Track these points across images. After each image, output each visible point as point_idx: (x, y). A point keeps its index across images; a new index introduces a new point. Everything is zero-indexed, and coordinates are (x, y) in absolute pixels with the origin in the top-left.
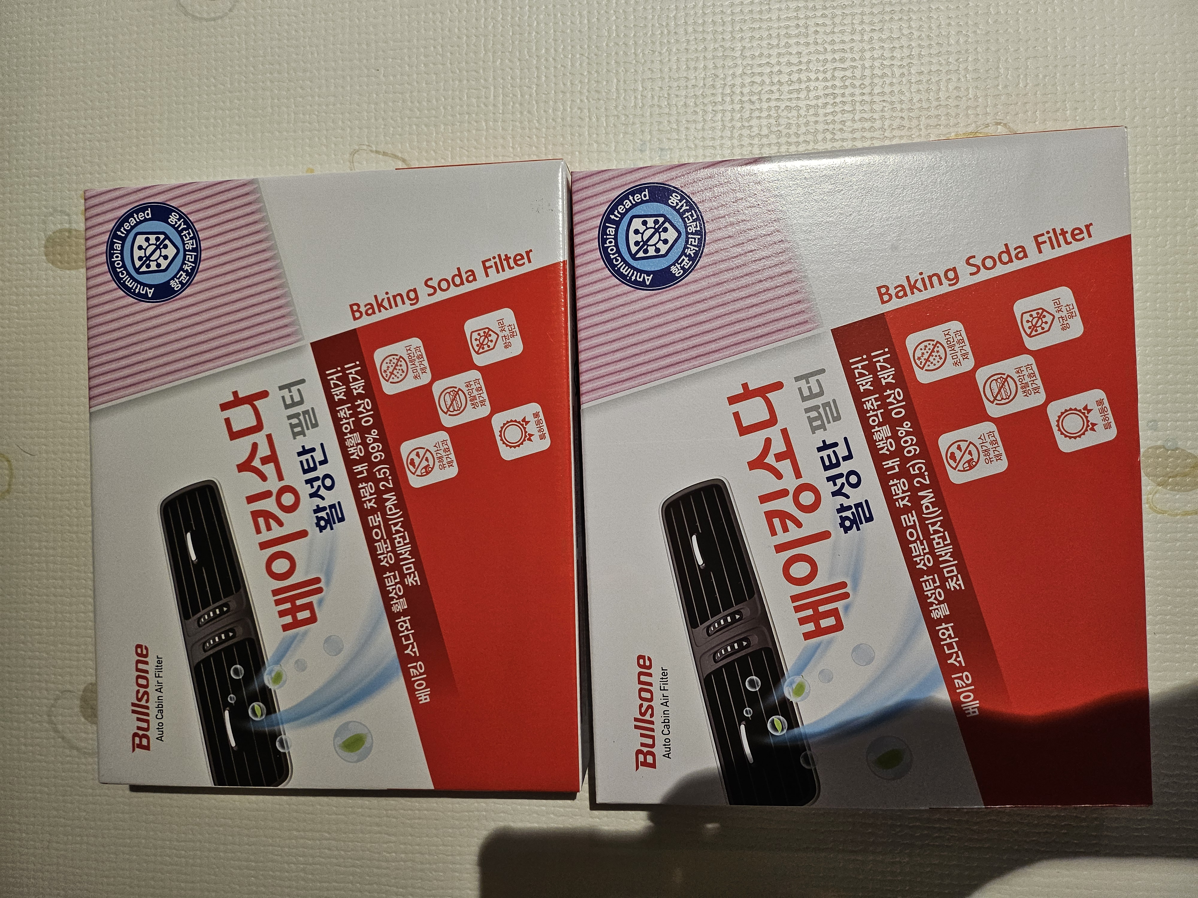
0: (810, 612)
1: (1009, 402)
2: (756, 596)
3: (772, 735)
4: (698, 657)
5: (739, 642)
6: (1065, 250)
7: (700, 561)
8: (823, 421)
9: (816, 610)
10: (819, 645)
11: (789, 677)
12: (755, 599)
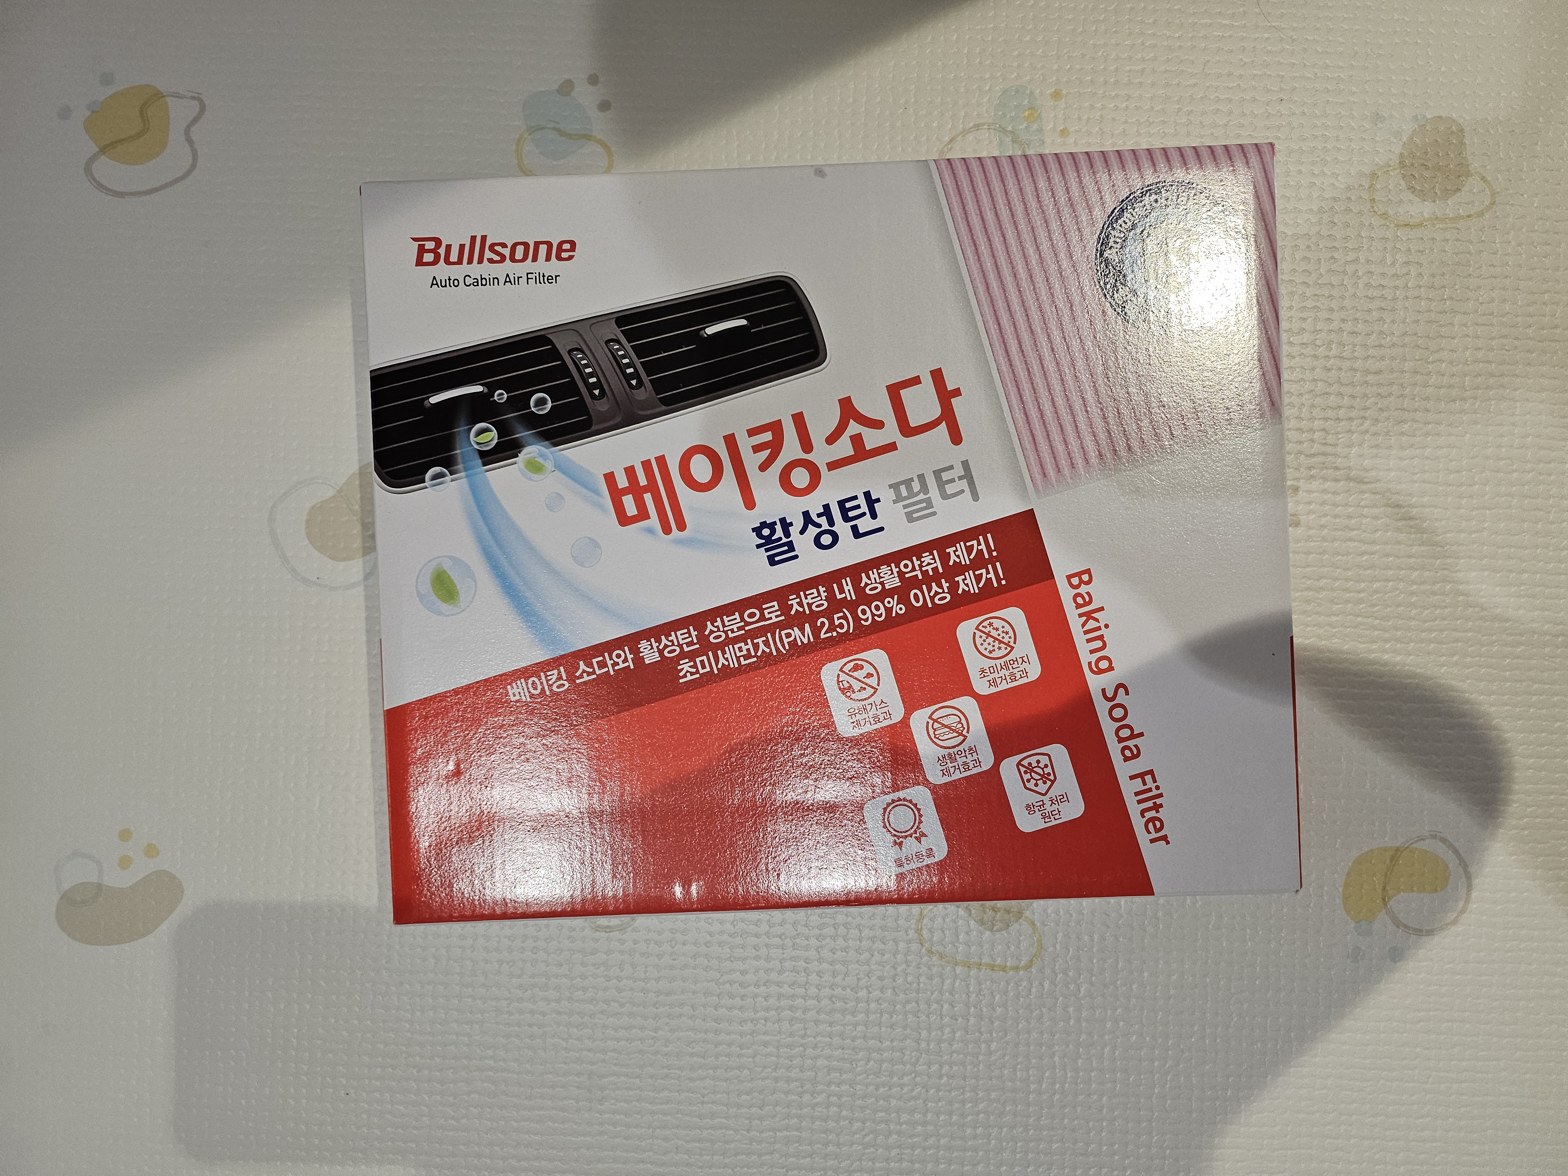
0: (643, 481)
1: (931, 739)
2: (664, 408)
3: (471, 429)
4: (577, 327)
5: (598, 385)
6: (1133, 808)
7: (711, 330)
8: (905, 499)
9: (645, 489)
10: (597, 492)
11: (552, 453)
12: (660, 406)
